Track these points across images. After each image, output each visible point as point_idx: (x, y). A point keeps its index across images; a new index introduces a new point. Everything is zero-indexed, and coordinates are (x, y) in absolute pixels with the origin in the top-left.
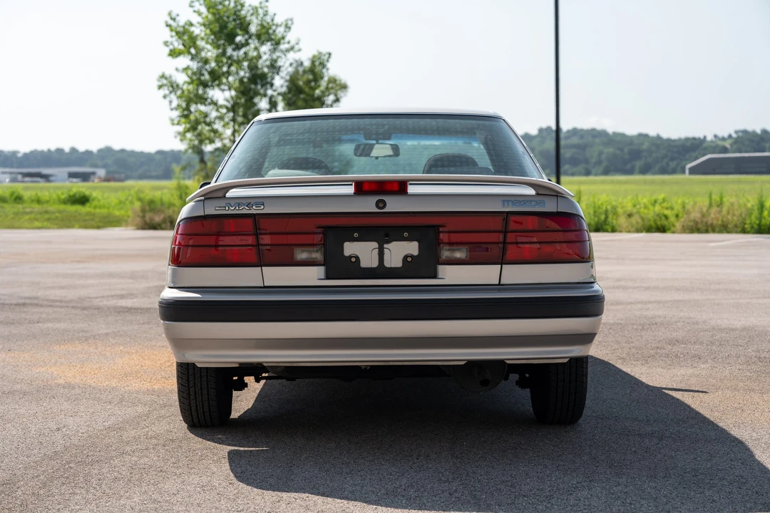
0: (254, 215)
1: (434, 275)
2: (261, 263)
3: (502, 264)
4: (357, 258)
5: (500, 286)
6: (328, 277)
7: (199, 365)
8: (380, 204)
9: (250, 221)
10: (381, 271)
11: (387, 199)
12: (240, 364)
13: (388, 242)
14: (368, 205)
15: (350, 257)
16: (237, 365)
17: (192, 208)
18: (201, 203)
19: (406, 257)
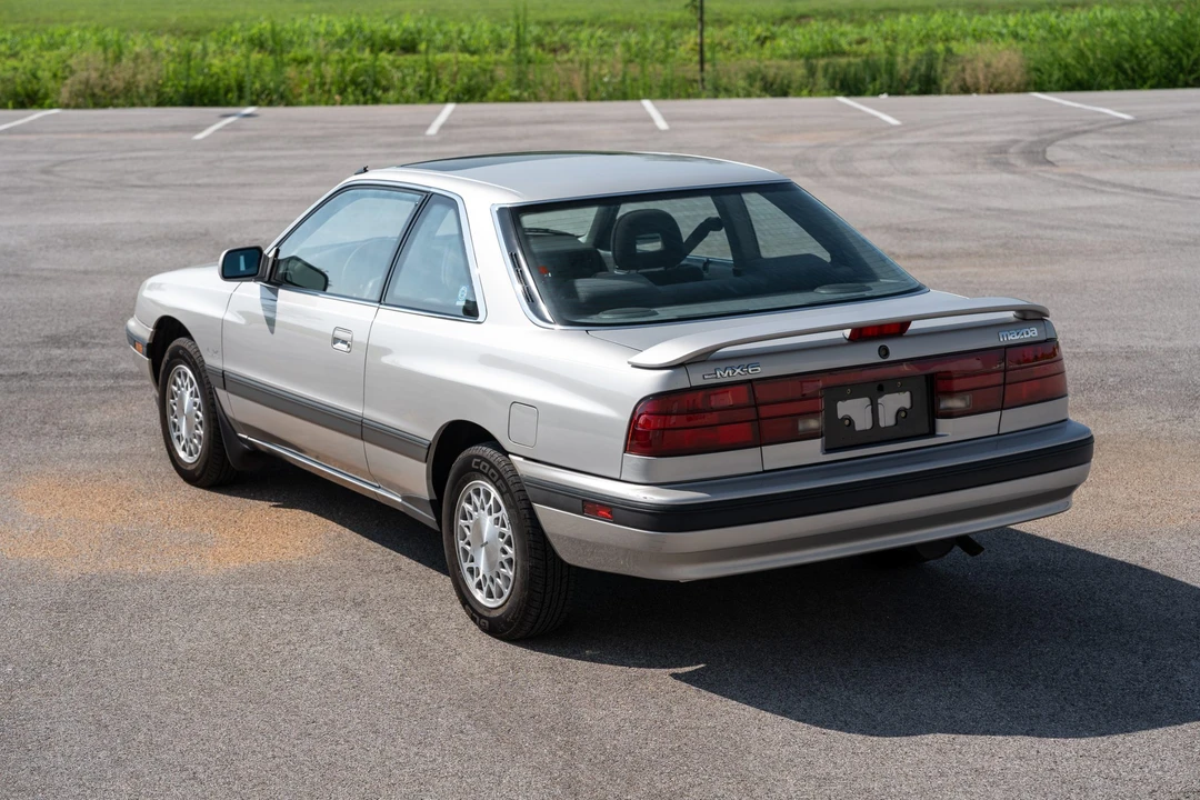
0: (750, 381)
1: (932, 433)
2: (759, 442)
3: (1002, 410)
4: (849, 419)
5: (999, 438)
6: (828, 450)
8: (884, 352)
9: (744, 388)
10: (877, 436)
11: (890, 344)
13: (881, 396)
14: (868, 354)
15: (844, 419)
17: (669, 378)
18: (683, 370)
19: (899, 412)
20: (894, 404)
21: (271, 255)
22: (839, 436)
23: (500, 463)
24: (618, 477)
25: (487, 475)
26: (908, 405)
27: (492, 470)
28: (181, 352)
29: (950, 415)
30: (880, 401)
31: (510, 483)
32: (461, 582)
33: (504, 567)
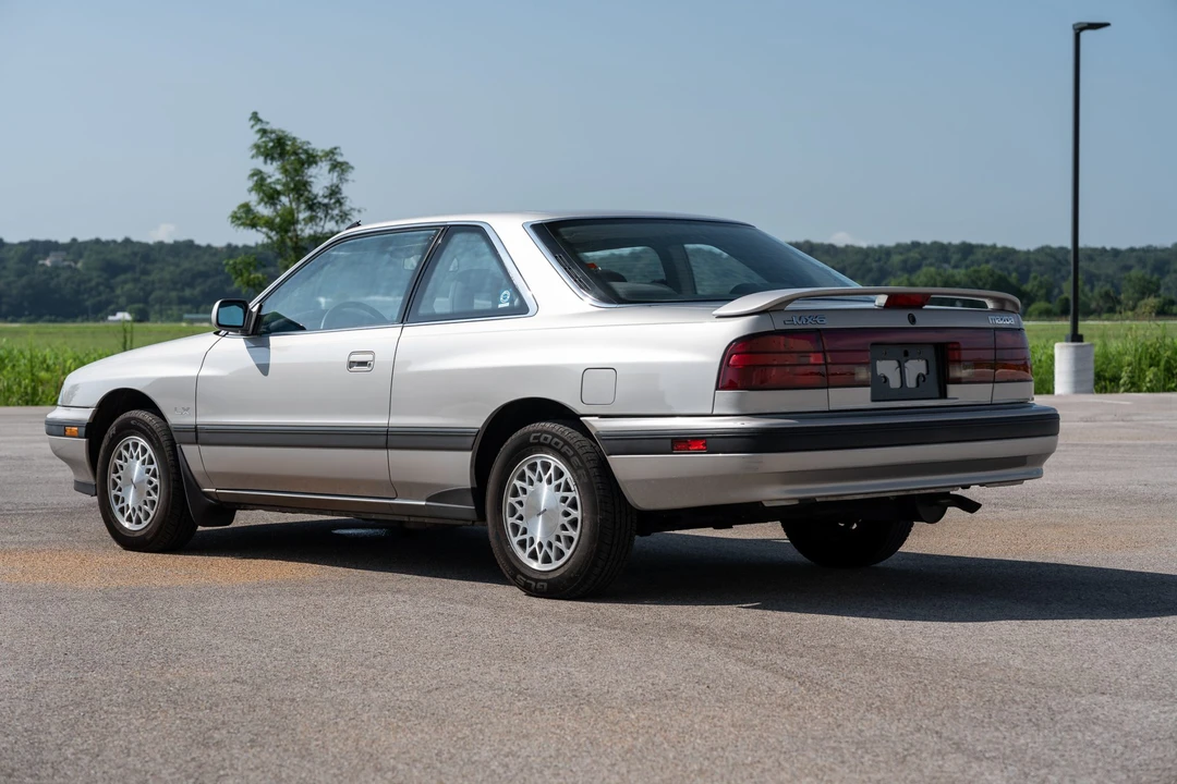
0: (818, 330)
1: (943, 395)
2: (826, 385)
3: (994, 382)
4: (885, 377)
5: (991, 406)
6: (875, 399)
7: (766, 504)
8: (912, 319)
10: (903, 393)
11: (916, 313)
12: (800, 500)
13: (907, 361)
14: (899, 319)
15: (882, 377)
16: (796, 502)
17: (757, 323)
18: (766, 316)
19: (918, 376)
20: (915, 367)
21: (255, 310)
22: (880, 387)
23: (563, 432)
24: (709, 412)
25: (549, 446)
26: (924, 372)
27: (556, 440)
28: (132, 422)
29: (958, 381)
30: (906, 364)
31: (577, 447)
32: (510, 556)
33: (567, 530)
